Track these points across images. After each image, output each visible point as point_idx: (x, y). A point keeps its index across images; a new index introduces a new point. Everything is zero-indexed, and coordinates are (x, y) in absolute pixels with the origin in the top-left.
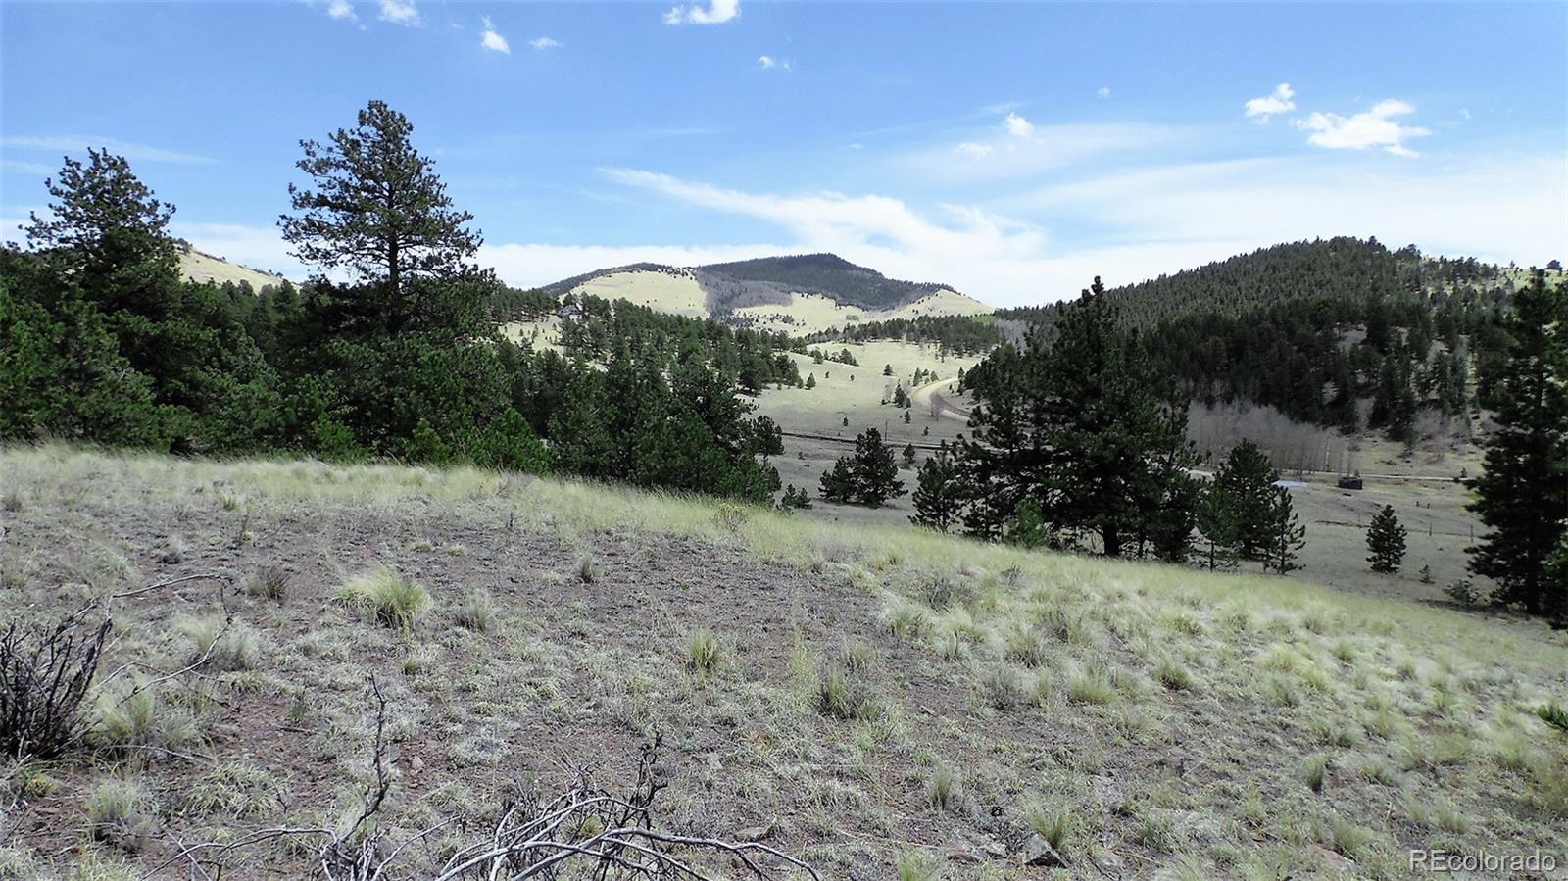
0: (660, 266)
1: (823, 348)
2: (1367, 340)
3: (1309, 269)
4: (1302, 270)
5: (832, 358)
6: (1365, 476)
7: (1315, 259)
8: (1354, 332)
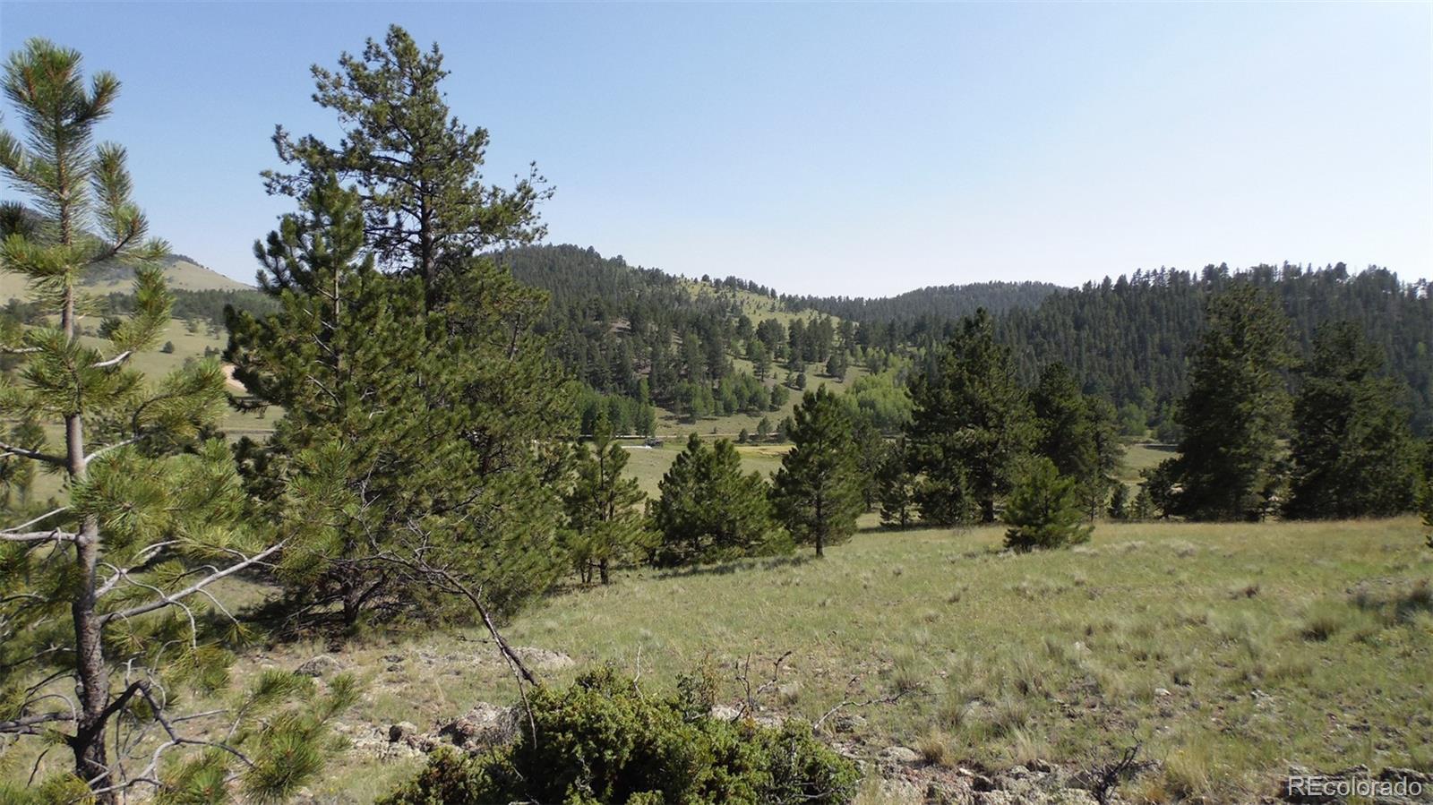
2: (633, 331)
3: (551, 269)
4: (546, 269)
5: (88, 334)
6: (659, 437)
7: (553, 261)
8: (620, 325)
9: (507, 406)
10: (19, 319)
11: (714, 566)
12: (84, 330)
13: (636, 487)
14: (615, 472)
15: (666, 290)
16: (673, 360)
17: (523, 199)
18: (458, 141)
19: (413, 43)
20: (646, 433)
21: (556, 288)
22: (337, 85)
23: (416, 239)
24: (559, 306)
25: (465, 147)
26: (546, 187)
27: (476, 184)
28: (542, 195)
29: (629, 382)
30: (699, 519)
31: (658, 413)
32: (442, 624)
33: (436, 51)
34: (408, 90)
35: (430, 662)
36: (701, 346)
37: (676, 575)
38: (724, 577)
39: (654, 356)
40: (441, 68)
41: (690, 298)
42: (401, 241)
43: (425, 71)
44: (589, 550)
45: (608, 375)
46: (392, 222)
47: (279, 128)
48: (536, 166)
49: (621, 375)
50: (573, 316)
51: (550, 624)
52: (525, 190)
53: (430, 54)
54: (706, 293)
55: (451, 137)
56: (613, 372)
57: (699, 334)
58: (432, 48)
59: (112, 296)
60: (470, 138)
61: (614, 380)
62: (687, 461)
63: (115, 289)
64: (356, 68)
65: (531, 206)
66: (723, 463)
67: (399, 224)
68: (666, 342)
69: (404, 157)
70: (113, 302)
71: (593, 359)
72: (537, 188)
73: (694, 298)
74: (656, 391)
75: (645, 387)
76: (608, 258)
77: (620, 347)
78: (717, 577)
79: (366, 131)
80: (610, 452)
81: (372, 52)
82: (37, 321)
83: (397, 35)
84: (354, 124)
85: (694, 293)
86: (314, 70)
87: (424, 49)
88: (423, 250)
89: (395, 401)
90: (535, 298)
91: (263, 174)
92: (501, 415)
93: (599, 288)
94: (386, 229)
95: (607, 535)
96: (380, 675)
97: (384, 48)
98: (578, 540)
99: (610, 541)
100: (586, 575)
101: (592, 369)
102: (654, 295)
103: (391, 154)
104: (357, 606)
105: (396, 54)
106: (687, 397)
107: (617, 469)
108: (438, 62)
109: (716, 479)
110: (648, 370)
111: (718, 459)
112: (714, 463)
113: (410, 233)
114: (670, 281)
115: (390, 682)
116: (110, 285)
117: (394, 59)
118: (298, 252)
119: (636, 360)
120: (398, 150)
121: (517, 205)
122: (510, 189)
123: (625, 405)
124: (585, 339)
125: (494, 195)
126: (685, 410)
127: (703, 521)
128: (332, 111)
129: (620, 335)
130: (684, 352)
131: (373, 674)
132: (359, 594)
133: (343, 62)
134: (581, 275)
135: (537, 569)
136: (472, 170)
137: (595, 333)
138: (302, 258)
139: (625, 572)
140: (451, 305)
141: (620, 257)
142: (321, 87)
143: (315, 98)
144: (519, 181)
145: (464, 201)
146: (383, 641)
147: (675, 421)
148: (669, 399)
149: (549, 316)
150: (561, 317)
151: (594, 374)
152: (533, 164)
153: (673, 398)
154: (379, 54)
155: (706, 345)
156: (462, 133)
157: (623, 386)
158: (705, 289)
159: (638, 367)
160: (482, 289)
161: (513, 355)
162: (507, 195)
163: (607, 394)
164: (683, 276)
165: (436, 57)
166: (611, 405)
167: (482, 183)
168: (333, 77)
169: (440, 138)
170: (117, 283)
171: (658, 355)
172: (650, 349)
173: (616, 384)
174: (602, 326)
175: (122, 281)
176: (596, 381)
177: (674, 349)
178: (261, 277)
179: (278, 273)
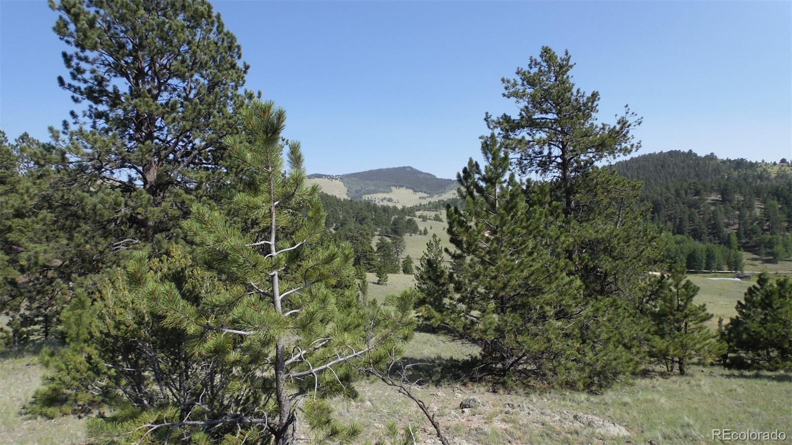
0: (323, 175)
1: (426, 213)
2: (723, 201)
3: (662, 166)
4: (659, 167)
5: (430, 219)
6: (746, 272)
7: (664, 162)
8: (713, 198)
9: (615, 254)
10: (406, 214)
11: (777, 373)
13: (705, 310)
14: (688, 299)
15: (749, 172)
16: (757, 219)
17: (622, 128)
18: (581, 102)
19: (554, 53)
20: (736, 269)
21: (666, 179)
22: (515, 84)
23: (559, 160)
24: (668, 188)
25: (585, 104)
26: (636, 118)
27: (592, 124)
28: (634, 124)
29: (721, 235)
30: (763, 337)
31: (746, 256)
32: (557, 387)
33: (567, 54)
34: (553, 79)
35: (529, 414)
36: (780, 209)
37: (742, 376)
38: (781, 384)
39: (740, 217)
40: (570, 63)
41: (770, 176)
42: (551, 162)
43: (561, 67)
44: (668, 351)
45: (705, 231)
46: (546, 152)
47: (487, 113)
48: (629, 107)
49: (715, 231)
50: (678, 194)
51: (627, 399)
52: (623, 123)
53: (564, 56)
54: (784, 171)
55: (577, 99)
56: (709, 229)
57: (779, 200)
58: (564, 53)
60: (588, 98)
61: (710, 234)
62: (757, 293)
63: (440, 198)
64: (524, 74)
65: (628, 132)
66: (784, 297)
67: (550, 153)
68: (750, 207)
69: (550, 116)
71: (693, 221)
72: (631, 120)
73: (773, 176)
74: (744, 241)
75: (734, 238)
76: (703, 156)
77: (713, 212)
78: (775, 383)
79: (530, 106)
80: (684, 286)
81: (533, 63)
82: (412, 215)
83: (546, 51)
84: (523, 103)
85: (773, 173)
86: (503, 80)
87: (560, 54)
88: (564, 166)
89: (531, 254)
90: (633, 187)
91: (480, 138)
92: (610, 260)
93: (697, 175)
94: (543, 157)
95: (681, 342)
96: (500, 415)
97: (539, 60)
98: (660, 343)
99: (684, 347)
100: (669, 366)
101: (693, 228)
102: (739, 176)
103: (544, 116)
104: (509, 368)
105: (546, 61)
106: (770, 244)
107: (690, 298)
108: (568, 60)
109: (778, 308)
110: (736, 226)
111: (780, 293)
112: (776, 296)
113: (556, 157)
114: (752, 165)
115: (504, 420)
116: (439, 196)
117: (545, 64)
118: (477, 176)
119: (726, 221)
120: (547, 113)
121: (617, 132)
122: (613, 123)
123: (718, 250)
124: (688, 209)
125: (603, 128)
126: (768, 254)
127: (766, 339)
128: (513, 99)
129: (713, 204)
130: (767, 215)
131: (495, 414)
132: (511, 361)
133: (518, 73)
134: (683, 168)
135: (620, 361)
136: (591, 116)
137: (694, 205)
138: (479, 179)
139: (701, 368)
140: (578, 195)
141: (712, 154)
142: (506, 88)
143: (504, 95)
144: (618, 118)
145: (586, 135)
146: (521, 391)
147: (760, 262)
148: (755, 246)
149: (661, 195)
150: (670, 195)
151: (694, 230)
152: (627, 106)
153: (757, 245)
154: (536, 64)
155: (786, 208)
156: (583, 96)
157: (717, 238)
158: (783, 168)
159: (728, 225)
160: (597, 184)
161: (619, 223)
162: (612, 127)
163: (704, 243)
164: (763, 161)
165: (567, 58)
166: (708, 250)
167: (595, 123)
168: (512, 81)
169: (570, 102)
170: (441, 195)
171: (744, 216)
172: (737, 212)
173: (711, 236)
174: (700, 199)
175: (443, 194)
176: (696, 235)
177: (757, 212)
178: (459, 191)
179: (468, 188)
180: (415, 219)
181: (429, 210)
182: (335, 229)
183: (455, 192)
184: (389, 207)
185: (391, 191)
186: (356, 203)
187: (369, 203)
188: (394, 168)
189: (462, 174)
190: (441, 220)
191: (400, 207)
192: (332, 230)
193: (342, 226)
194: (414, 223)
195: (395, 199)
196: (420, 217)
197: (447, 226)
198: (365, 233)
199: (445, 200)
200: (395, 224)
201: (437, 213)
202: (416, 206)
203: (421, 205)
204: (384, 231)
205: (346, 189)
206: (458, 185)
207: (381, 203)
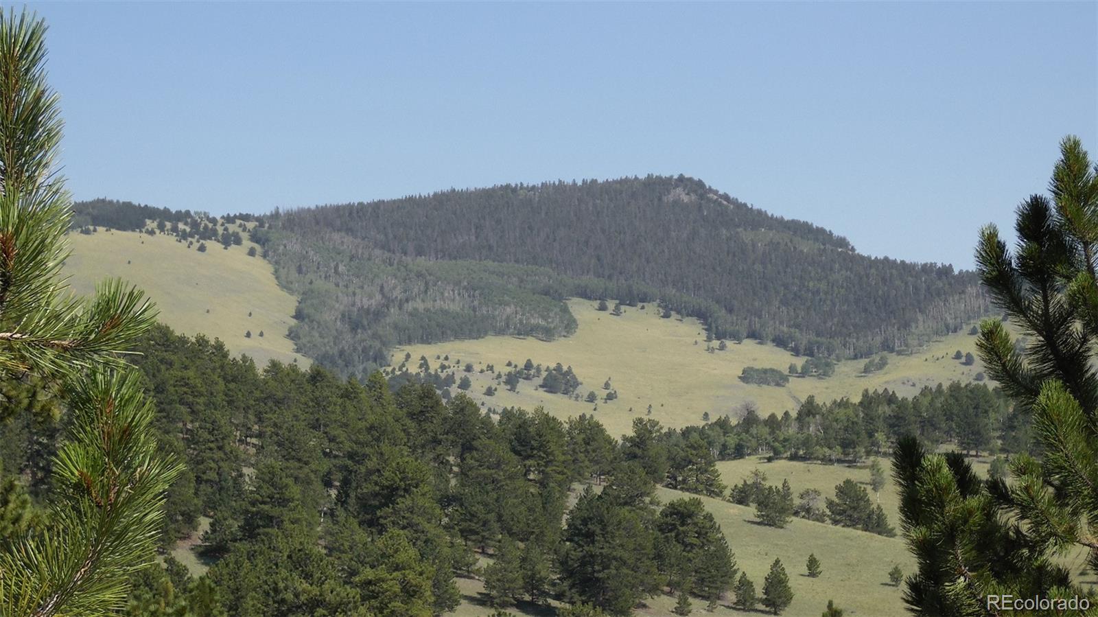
1: (780, 474)
5: (807, 512)
10: (653, 473)
12: (797, 502)
59: (868, 401)
63: (876, 383)
70: (869, 419)
82: (692, 480)
116: (866, 370)
170: (882, 364)
175: (892, 358)
178: (992, 343)
179: (1050, 327)
180: (711, 505)
181: (803, 453)
182: (208, 554)
183: (969, 344)
184: (549, 422)
185: (570, 326)
186: (348, 394)
187: (427, 394)
188: (591, 188)
189: (1013, 244)
190: (874, 523)
191: (618, 428)
192: (184, 555)
193: (250, 531)
194: (707, 530)
195: (589, 376)
196: (741, 496)
197: (911, 566)
198: (392, 585)
199: (906, 393)
200: (582, 531)
201: (859, 475)
202: (722, 424)
203: (750, 419)
204: (517, 576)
205: (291, 303)
206: (988, 311)
207: (504, 400)
